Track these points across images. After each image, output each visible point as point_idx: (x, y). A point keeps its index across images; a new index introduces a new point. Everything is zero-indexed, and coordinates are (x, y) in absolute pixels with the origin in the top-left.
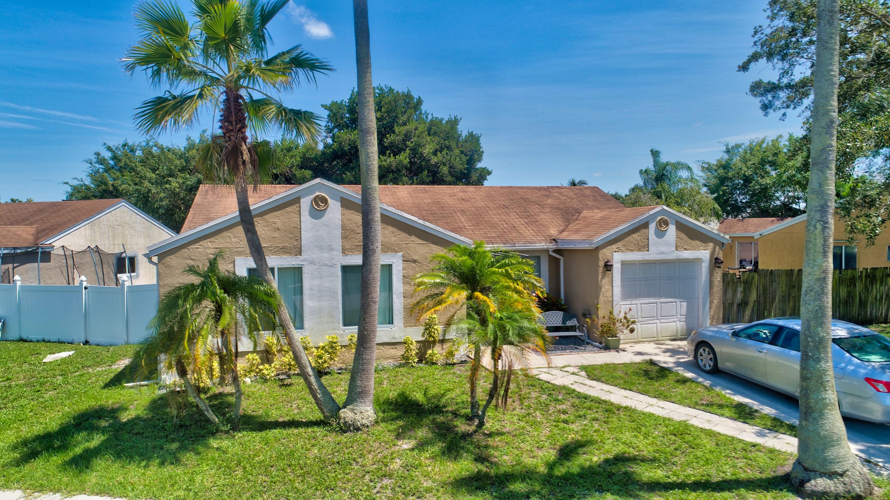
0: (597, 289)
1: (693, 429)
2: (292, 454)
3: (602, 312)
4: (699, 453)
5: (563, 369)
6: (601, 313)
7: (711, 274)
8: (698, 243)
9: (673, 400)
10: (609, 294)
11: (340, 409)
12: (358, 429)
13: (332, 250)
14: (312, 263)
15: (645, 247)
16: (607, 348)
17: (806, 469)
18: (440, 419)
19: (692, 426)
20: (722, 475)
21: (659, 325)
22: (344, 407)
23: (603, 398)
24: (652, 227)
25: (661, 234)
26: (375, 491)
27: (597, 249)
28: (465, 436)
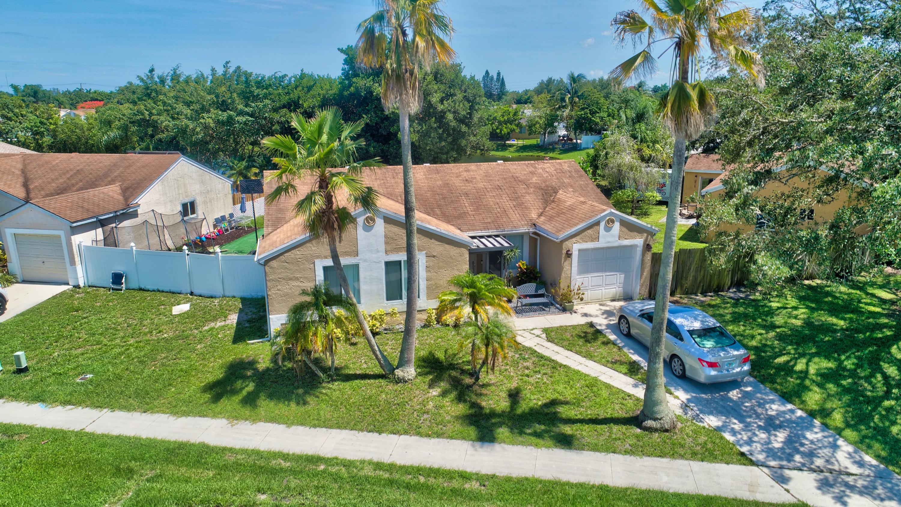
0: (561, 269)
1: (599, 383)
2: (370, 397)
3: (563, 284)
4: (598, 400)
5: (532, 332)
6: (562, 286)
7: (643, 255)
8: (636, 233)
9: (596, 359)
10: (569, 272)
11: (394, 369)
12: (406, 382)
13: (378, 251)
14: (365, 261)
15: (597, 239)
16: (564, 310)
17: (645, 415)
18: (454, 373)
19: (600, 381)
20: (606, 414)
21: (604, 291)
22: (397, 368)
23: (553, 358)
24: (602, 224)
25: (608, 229)
26: (421, 422)
27: (562, 242)
28: (469, 387)
